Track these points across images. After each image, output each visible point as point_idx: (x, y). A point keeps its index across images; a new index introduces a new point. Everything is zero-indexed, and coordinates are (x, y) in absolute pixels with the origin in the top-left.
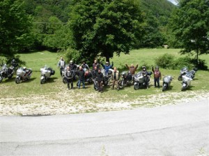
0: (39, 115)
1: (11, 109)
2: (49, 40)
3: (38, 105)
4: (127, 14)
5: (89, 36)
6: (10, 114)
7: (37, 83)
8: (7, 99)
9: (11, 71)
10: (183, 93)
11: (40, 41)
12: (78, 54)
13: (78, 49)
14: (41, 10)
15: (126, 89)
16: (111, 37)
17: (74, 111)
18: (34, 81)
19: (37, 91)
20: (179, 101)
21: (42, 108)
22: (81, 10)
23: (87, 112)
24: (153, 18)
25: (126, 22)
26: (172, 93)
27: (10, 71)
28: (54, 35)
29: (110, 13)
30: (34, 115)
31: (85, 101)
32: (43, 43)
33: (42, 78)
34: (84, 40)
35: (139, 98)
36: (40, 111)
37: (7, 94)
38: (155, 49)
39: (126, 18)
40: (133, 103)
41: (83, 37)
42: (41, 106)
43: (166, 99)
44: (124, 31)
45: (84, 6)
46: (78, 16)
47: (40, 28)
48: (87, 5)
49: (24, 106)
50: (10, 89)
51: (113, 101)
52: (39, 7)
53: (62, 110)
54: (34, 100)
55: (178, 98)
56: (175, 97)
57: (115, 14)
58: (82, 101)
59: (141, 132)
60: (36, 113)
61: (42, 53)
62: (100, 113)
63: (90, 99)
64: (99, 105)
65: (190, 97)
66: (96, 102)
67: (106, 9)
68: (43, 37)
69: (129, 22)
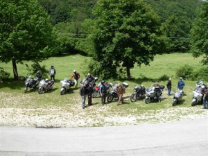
0: (52, 127)
1: (29, 120)
2: (81, 44)
3: (54, 116)
4: (145, 28)
5: (109, 49)
6: (27, 125)
7: (57, 94)
8: (28, 110)
9: (36, 82)
10: (193, 108)
11: (72, 45)
12: (99, 65)
13: (99, 61)
14: (76, 13)
15: (138, 103)
16: (129, 50)
17: (83, 124)
18: (56, 91)
19: (55, 102)
20: (185, 117)
21: (56, 120)
22: (102, 24)
23: (94, 126)
24: (184, 22)
25: (144, 35)
26: (182, 108)
27: (34, 82)
28: (86, 39)
29: (129, 27)
30: (48, 127)
31: (96, 114)
32: (76, 47)
33: (62, 89)
34: (105, 52)
35: (147, 113)
36: (53, 123)
37: (29, 104)
38: (186, 54)
39: (145, 32)
40: (139, 118)
41: (103, 50)
42: (55, 118)
43: (173, 115)
44: (142, 44)
45: (104, 21)
46: (99, 30)
47: (73, 33)
48: (107, 20)
49: (41, 117)
50: (32, 100)
51: (122, 115)
52: (74, 10)
53: (73, 123)
54: (50, 112)
55: (185, 114)
56: (183, 112)
57: (133, 28)
58: (93, 114)
59: (133, 150)
60: (49, 125)
61: (74, 57)
62: (105, 128)
63: (101, 113)
64: (107, 119)
65: (198, 113)
66: (105, 116)
67: (125, 23)
68: (76, 41)
69: (148, 35)
